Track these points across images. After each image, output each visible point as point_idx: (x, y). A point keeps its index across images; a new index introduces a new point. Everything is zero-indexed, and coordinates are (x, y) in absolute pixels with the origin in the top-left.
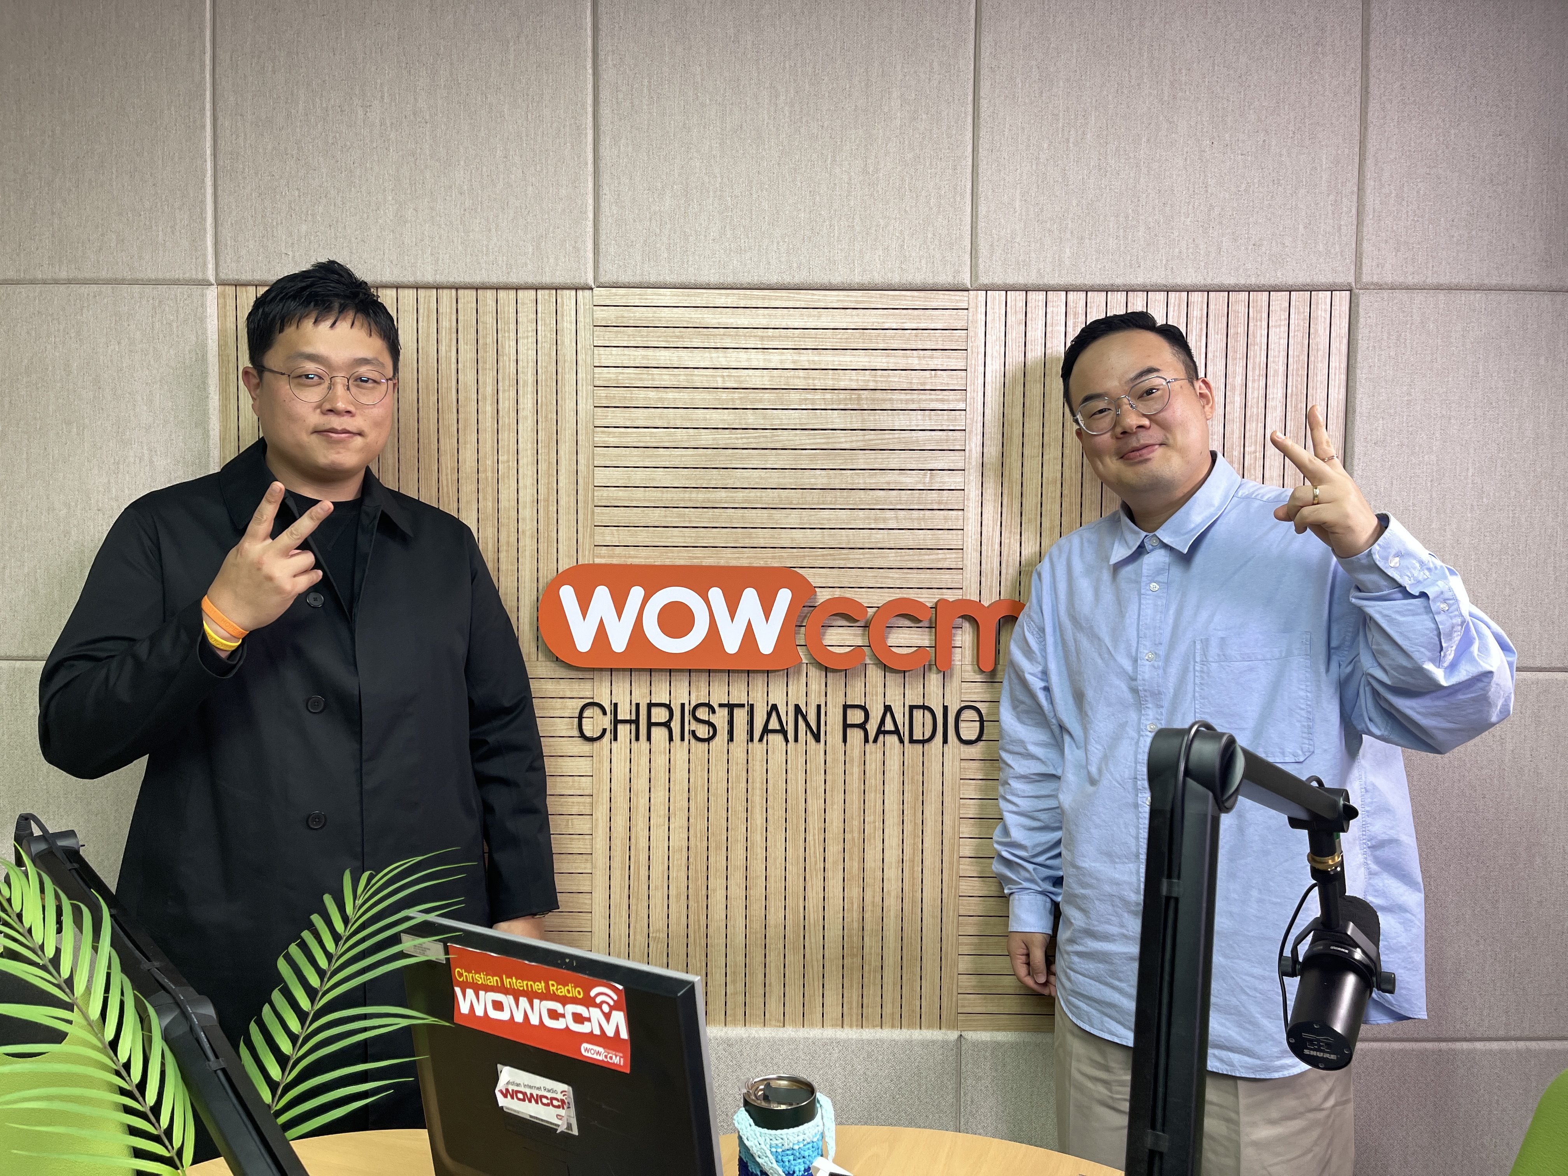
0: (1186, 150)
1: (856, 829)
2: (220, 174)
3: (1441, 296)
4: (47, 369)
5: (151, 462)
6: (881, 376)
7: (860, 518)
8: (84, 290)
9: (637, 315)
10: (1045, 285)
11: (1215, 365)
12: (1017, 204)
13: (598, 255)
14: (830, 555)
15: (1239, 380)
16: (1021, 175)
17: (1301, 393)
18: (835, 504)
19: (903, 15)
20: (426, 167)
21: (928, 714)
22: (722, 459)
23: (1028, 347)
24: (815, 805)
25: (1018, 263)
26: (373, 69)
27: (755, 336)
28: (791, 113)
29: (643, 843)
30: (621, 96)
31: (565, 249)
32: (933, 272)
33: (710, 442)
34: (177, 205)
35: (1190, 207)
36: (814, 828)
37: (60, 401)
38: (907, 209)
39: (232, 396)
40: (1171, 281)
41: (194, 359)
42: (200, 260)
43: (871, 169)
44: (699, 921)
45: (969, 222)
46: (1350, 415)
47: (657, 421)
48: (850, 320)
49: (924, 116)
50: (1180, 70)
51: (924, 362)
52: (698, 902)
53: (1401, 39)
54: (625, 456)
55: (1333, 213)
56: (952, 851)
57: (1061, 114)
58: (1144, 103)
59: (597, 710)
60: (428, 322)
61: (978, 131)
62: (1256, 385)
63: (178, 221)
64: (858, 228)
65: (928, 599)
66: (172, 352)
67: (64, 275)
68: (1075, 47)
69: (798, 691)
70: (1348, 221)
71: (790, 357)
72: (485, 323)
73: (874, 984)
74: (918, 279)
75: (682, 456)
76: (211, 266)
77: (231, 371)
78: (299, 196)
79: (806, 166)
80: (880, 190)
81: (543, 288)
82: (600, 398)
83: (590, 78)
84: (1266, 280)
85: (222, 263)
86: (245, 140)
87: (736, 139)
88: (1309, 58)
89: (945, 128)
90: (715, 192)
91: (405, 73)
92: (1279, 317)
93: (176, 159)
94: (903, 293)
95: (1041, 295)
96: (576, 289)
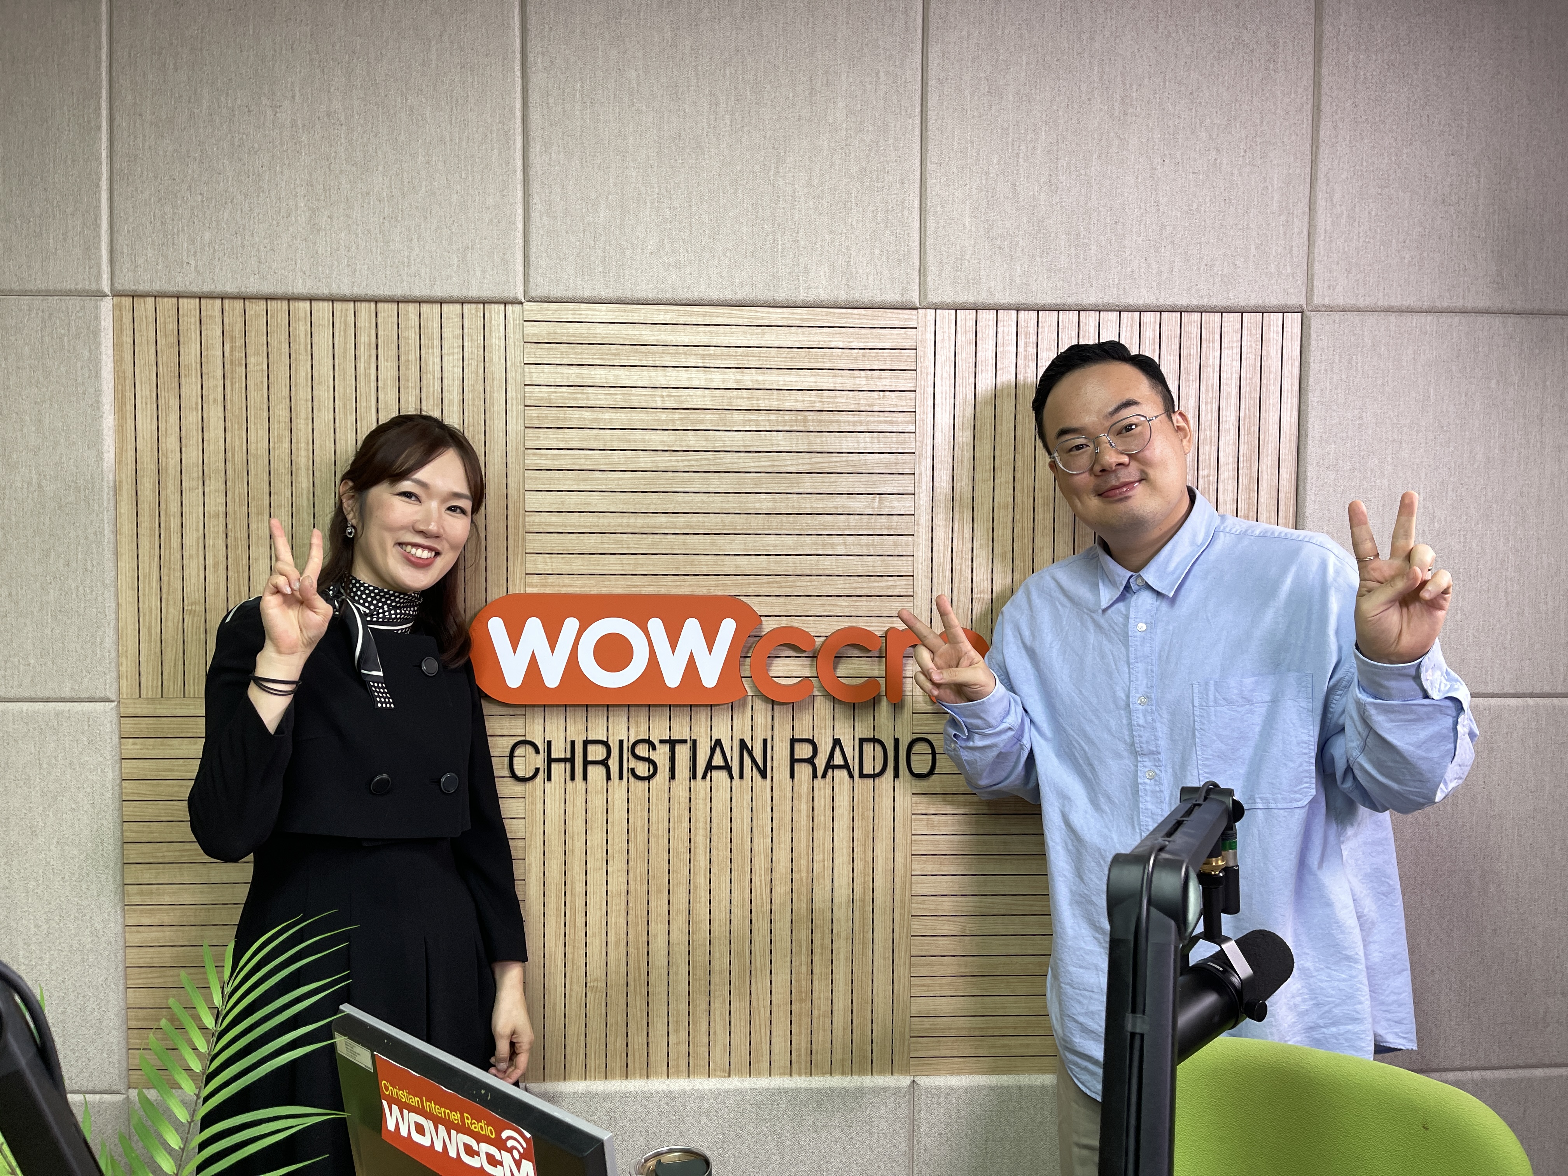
0: (1137, 167)
1: (804, 869)
2: (117, 177)
3: (1392, 318)
5: (40, 486)
6: (828, 397)
7: (808, 544)
9: (571, 331)
10: (995, 304)
12: (967, 220)
13: (529, 268)
14: (777, 582)
16: (971, 190)
17: (1254, 416)
18: (781, 529)
19: (848, 23)
20: (341, 172)
21: (878, 748)
22: (662, 482)
23: (979, 368)
24: (762, 844)
25: (968, 282)
26: (283, 67)
28: (731, 122)
29: (580, 888)
30: (551, 100)
31: (493, 261)
32: (880, 290)
33: (649, 465)
34: (69, 210)
35: (1143, 225)
36: (760, 869)
38: (854, 223)
39: (128, 416)
40: (1124, 300)
41: (87, 375)
42: (94, 270)
43: (816, 181)
44: (639, 968)
45: (918, 238)
46: (1302, 440)
47: (592, 441)
48: (795, 339)
49: (871, 128)
50: (1131, 85)
51: (872, 383)
52: (638, 949)
53: (1354, 56)
54: (558, 479)
55: (1285, 234)
56: (903, 889)
57: (1011, 129)
58: (1095, 118)
59: (530, 749)
61: (926, 144)
62: (1209, 407)
63: (71, 228)
64: (802, 243)
65: (878, 628)
66: (63, 368)
68: (1025, 59)
69: (743, 725)
70: (1300, 241)
71: (733, 377)
72: (407, 338)
73: (824, 1030)
74: (866, 296)
75: (620, 479)
76: (106, 276)
77: (128, 388)
78: (203, 201)
79: (748, 177)
80: (826, 204)
81: (469, 302)
82: (531, 418)
83: (518, 81)
84: (1218, 301)
85: (117, 272)
86: (144, 140)
87: (674, 148)
88: (1260, 75)
89: (891, 141)
90: (652, 203)
91: (318, 71)
92: (1231, 338)
93: (69, 162)
94: (850, 311)
95: (992, 314)
96: (505, 303)
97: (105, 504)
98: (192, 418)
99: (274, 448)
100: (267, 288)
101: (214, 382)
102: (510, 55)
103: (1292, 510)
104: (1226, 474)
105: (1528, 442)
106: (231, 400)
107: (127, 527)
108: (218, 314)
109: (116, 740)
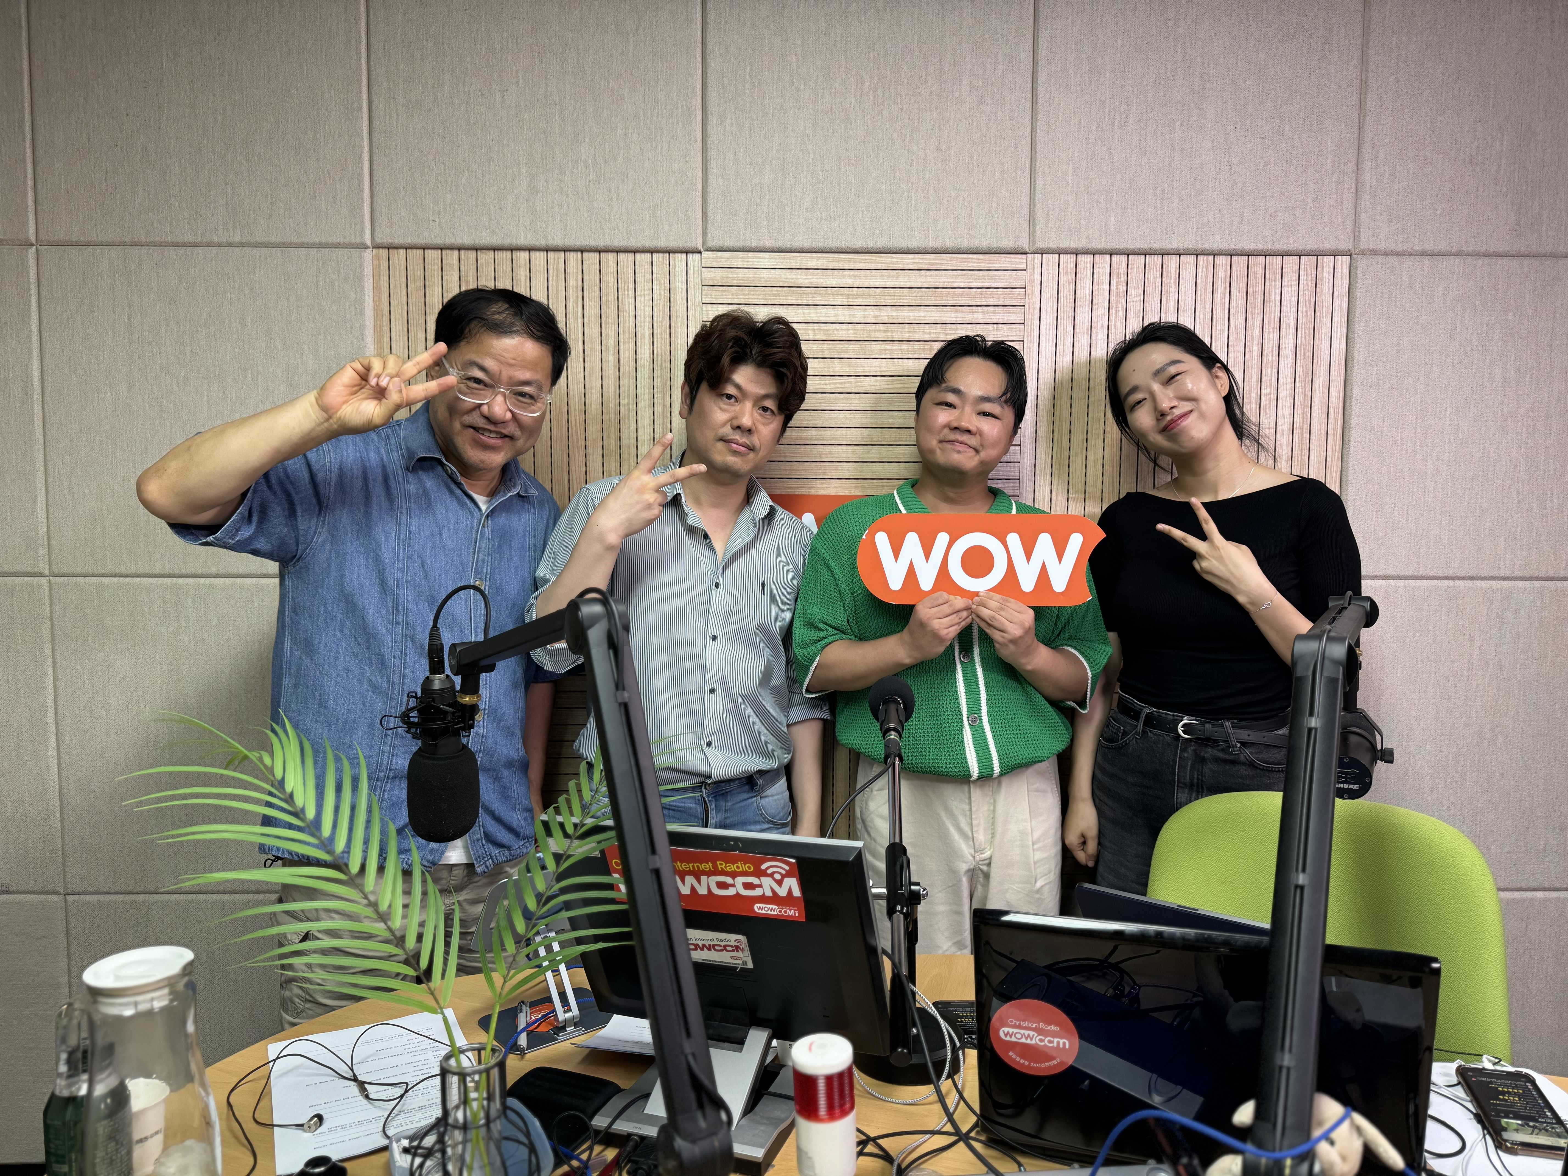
0: (1213, 133)
2: (376, 150)
3: (1426, 261)
4: (224, 322)
6: (950, 329)
8: (256, 252)
9: (740, 275)
10: (1093, 249)
12: (1070, 178)
13: (707, 222)
15: (1257, 332)
16: (1073, 153)
17: (1309, 343)
19: (972, 13)
20: (555, 144)
23: (1078, 303)
25: (1070, 231)
26: (509, 58)
28: (874, 97)
30: (726, 81)
31: (678, 217)
32: (996, 238)
34: (338, 177)
35: (1217, 182)
37: (237, 350)
38: (975, 182)
39: (385, 346)
40: (1200, 246)
41: (353, 313)
42: (358, 226)
43: (944, 148)
45: (1028, 193)
46: (1350, 363)
48: (924, 280)
49: (990, 101)
50: (1209, 64)
51: (988, 317)
53: (1397, 38)
55: (1337, 189)
57: (1107, 101)
58: (1179, 92)
60: (557, 281)
61: (1036, 114)
62: (1271, 336)
63: (339, 192)
64: (932, 199)
66: (334, 308)
67: (237, 239)
68: (1119, 42)
70: (1349, 196)
71: (872, 312)
72: (607, 282)
74: (984, 244)
76: (368, 232)
77: (385, 323)
78: (445, 170)
79: (887, 144)
80: (952, 166)
81: (658, 252)
83: (699, 65)
84: (1281, 246)
85: (377, 228)
86: (397, 120)
87: (826, 120)
88: (1317, 55)
89: (1008, 112)
90: (808, 166)
91: (537, 61)
92: (1290, 278)
93: (336, 137)
94: (970, 256)
95: (1089, 258)
96: (687, 253)
100: (496, 241)
102: (693, 45)
103: (1340, 423)
104: (1284, 392)
105: (1539, 365)
108: (456, 262)
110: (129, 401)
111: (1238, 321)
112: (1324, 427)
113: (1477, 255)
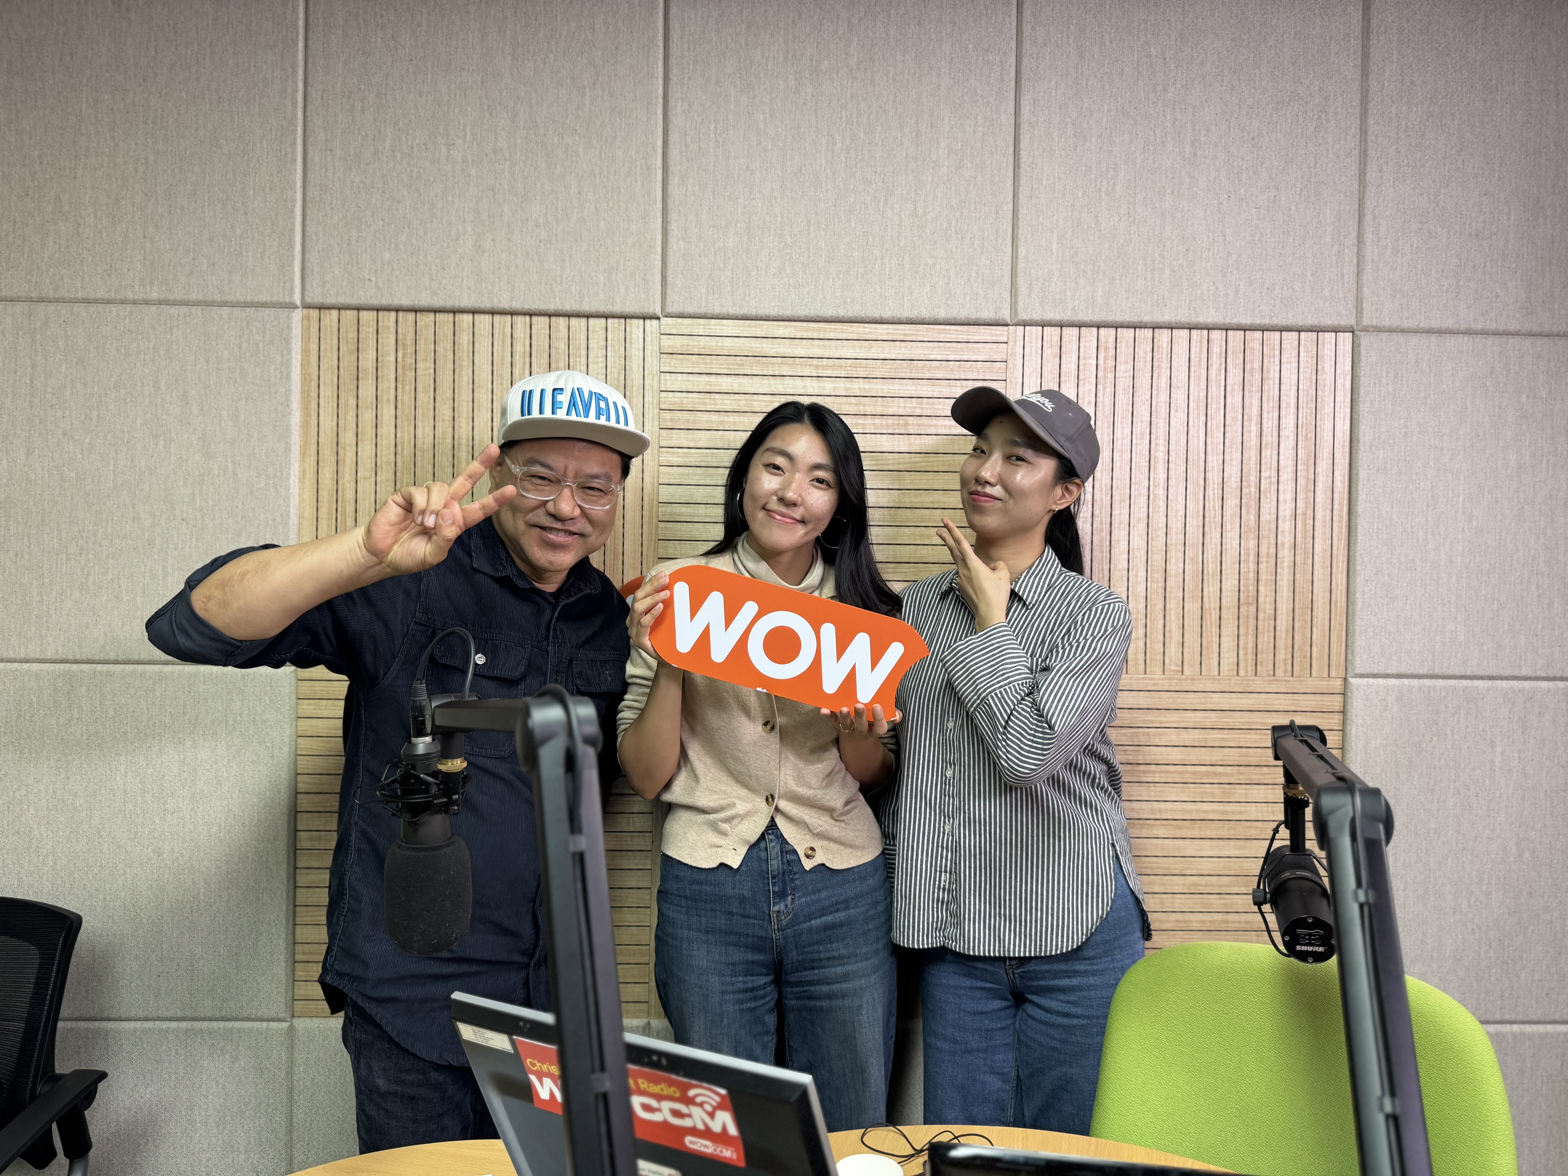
0: (1205, 202)
2: (309, 205)
3: (1433, 338)
4: (136, 385)
5: (235, 474)
6: (927, 404)
8: (175, 311)
9: (701, 343)
10: (1079, 321)
11: (1233, 397)
12: (1055, 246)
13: (666, 287)
15: (1255, 411)
16: (1058, 220)
18: (883, 521)
19: (950, 74)
20: (504, 201)
23: (1063, 379)
25: (1055, 302)
26: (457, 111)
27: (810, 365)
28: (846, 159)
30: (689, 139)
31: (635, 281)
32: (976, 308)
34: (267, 232)
35: (1211, 253)
37: (149, 415)
38: (954, 249)
39: (312, 413)
40: (1194, 320)
41: (279, 377)
42: (288, 285)
43: (920, 213)
45: (1010, 262)
46: (1354, 445)
47: (718, 442)
48: (898, 352)
49: (969, 165)
50: (1200, 131)
53: (1397, 108)
54: (687, 474)
55: (1337, 262)
57: (1094, 167)
58: (1168, 159)
60: (503, 347)
61: (1018, 179)
62: (1270, 415)
63: (267, 247)
64: (907, 267)
66: (258, 371)
67: (154, 296)
68: (1106, 107)
70: (1350, 269)
71: (843, 385)
72: (557, 348)
74: (963, 314)
76: (298, 290)
77: (313, 389)
78: (383, 226)
79: (860, 208)
80: (929, 232)
81: (613, 317)
82: (665, 420)
84: (1279, 320)
85: (308, 288)
86: (334, 173)
87: (795, 182)
88: (1314, 123)
89: (988, 177)
90: (775, 230)
91: (487, 114)
92: (1289, 354)
93: (267, 190)
94: (948, 327)
95: (1075, 331)
96: (644, 318)
97: (291, 490)
98: (368, 416)
99: (439, 444)
100: (437, 303)
101: (387, 385)
102: (654, 101)
103: (1345, 509)
104: (1286, 475)
105: (1556, 450)
106: (402, 400)
107: (310, 512)
108: (392, 324)
109: (294, 701)
110: (26, 469)
111: (1234, 399)
112: (1329, 513)
113: (1485, 333)
